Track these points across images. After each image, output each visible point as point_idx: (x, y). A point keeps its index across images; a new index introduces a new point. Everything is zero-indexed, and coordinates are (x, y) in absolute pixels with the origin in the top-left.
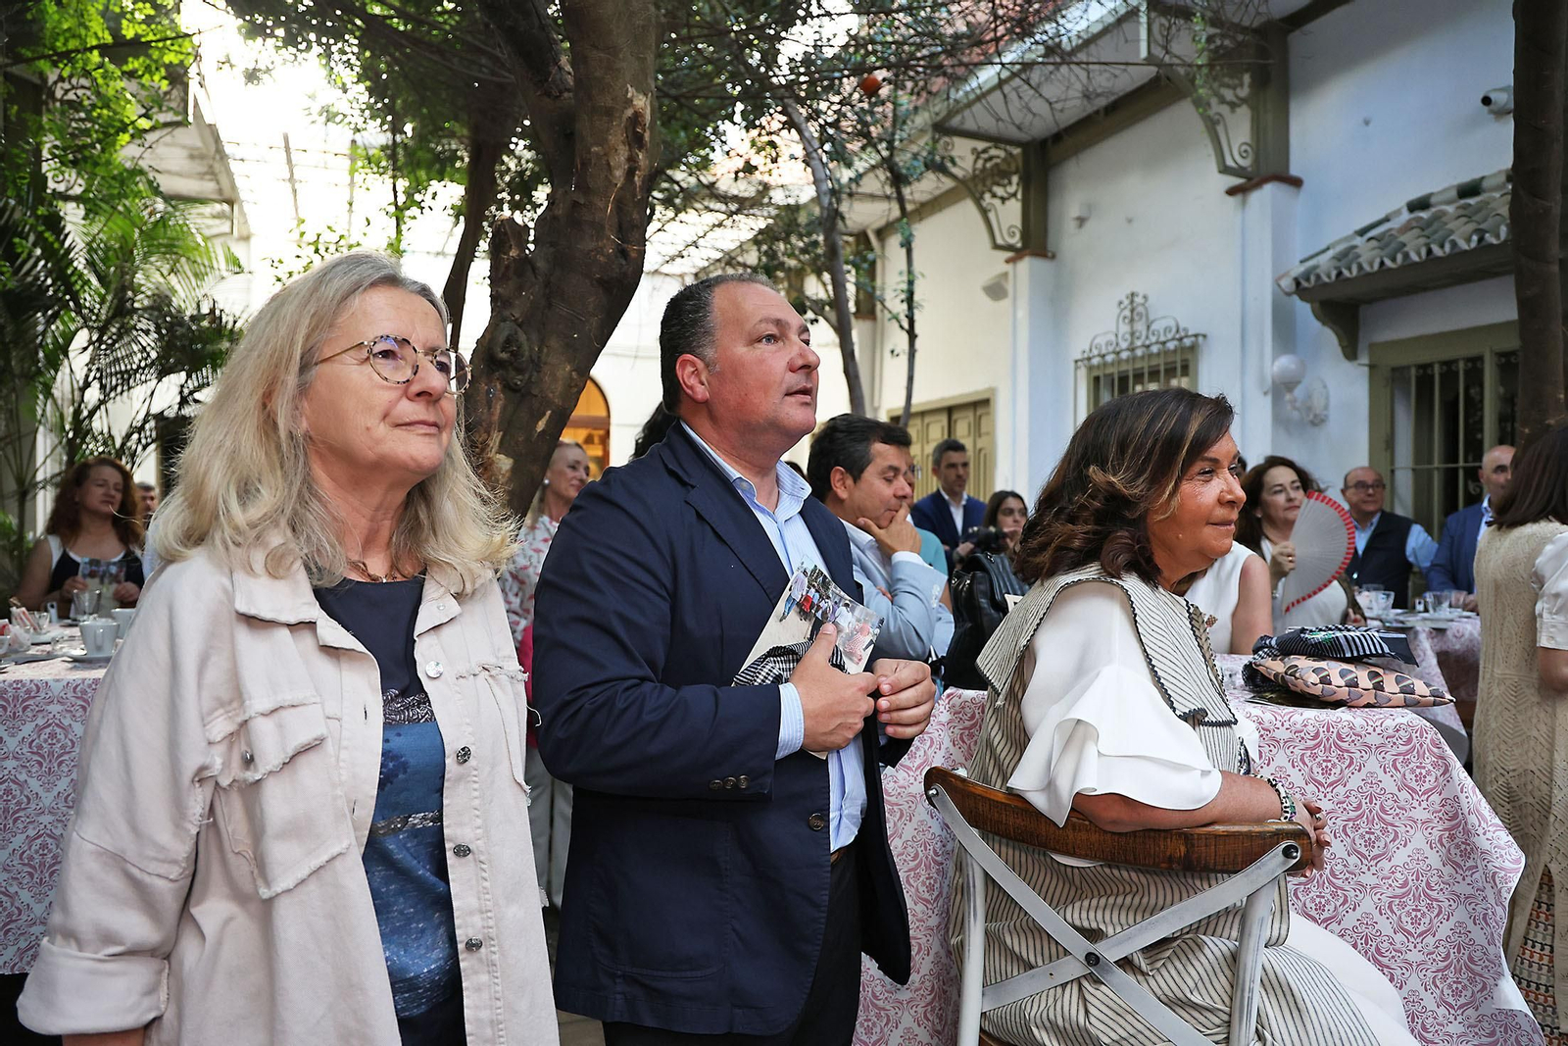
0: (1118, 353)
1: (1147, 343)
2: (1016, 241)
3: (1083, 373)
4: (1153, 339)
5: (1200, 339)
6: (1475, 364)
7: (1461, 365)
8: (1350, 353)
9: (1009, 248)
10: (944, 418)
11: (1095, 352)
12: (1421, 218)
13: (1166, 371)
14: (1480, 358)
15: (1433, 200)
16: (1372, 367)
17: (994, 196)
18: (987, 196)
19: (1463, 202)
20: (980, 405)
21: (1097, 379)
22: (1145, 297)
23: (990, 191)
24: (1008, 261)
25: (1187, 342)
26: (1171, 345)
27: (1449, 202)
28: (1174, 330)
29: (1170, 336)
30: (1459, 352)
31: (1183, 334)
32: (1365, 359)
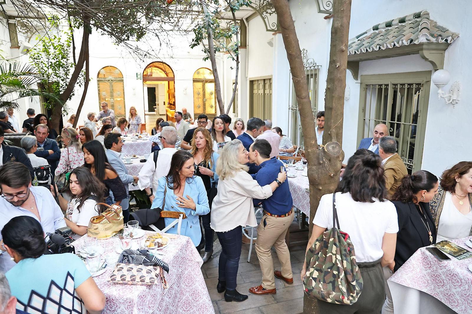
2: (275, 28)
5: (320, 67)
9: (273, 30)
12: (376, 32)
13: (315, 74)
14: (388, 85)
15: (379, 27)
16: (361, 83)
17: (267, 13)
18: (265, 13)
19: (387, 28)
20: (270, 80)
22: (307, 51)
23: (265, 11)
24: (273, 35)
25: (316, 68)
26: (312, 68)
27: (384, 28)
28: (313, 63)
29: (312, 65)
31: (315, 65)
32: (359, 81)
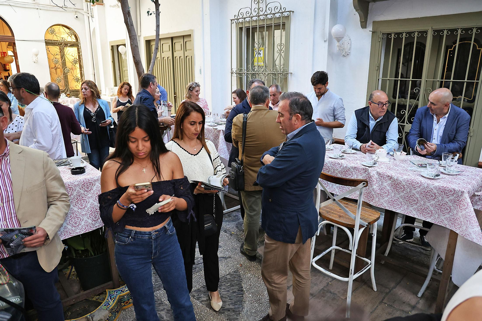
0: (252, 17)
1: (266, 13)
3: (234, 25)
4: (269, 12)
5: (291, 13)
6: (423, 34)
7: (416, 34)
8: (364, 25)
10: (170, 41)
11: (241, 16)
14: (426, 32)
16: (373, 32)
20: (186, 37)
21: (241, 29)
25: (286, 14)
26: (277, 15)
28: (279, 8)
29: (277, 11)
30: (416, 28)
31: (283, 11)
32: (370, 28)
